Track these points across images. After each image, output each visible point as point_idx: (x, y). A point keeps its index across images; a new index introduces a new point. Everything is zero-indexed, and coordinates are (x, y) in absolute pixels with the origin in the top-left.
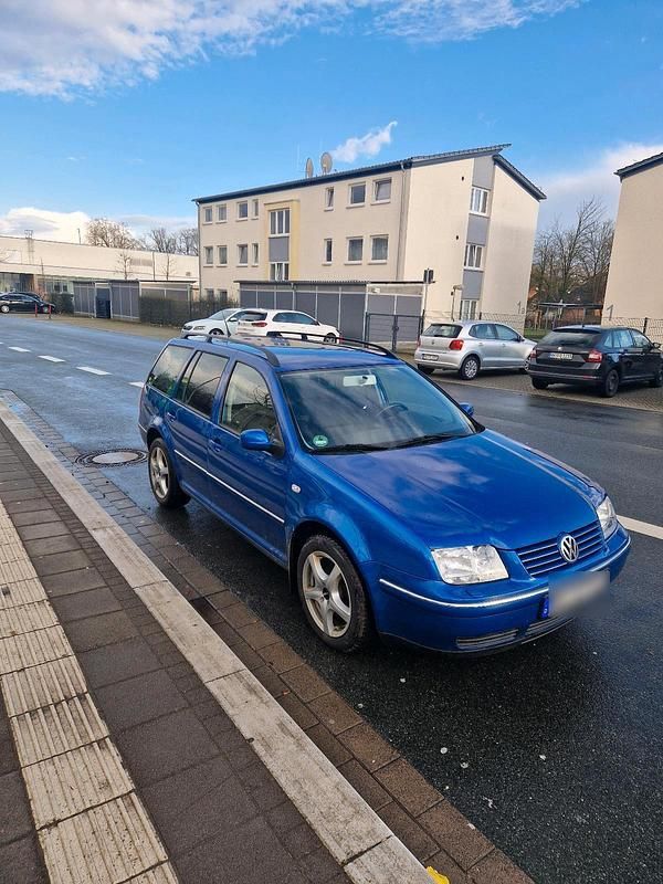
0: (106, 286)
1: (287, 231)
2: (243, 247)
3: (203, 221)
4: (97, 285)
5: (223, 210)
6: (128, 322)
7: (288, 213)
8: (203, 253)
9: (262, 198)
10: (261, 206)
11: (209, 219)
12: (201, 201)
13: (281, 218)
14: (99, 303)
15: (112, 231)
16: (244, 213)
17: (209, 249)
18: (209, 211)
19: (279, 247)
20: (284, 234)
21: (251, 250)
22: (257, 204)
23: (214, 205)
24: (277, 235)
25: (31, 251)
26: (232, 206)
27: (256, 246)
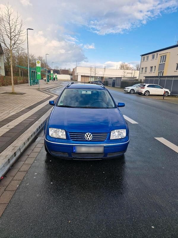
0: (115, 79)
1: (165, 62)
2: (152, 67)
3: (142, 61)
4: (113, 79)
5: (148, 57)
6: (118, 88)
7: (166, 56)
8: (141, 69)
9: (159, 53)
10: (158, 55)
11: (144, 60)
12: (143, 55)
13: (164, 58)
14: (113, 83)
15: (126, 66)
16: (153, 58)
17: (143, 68)
18: (144, 58)
19: (162, 66)
20: (164, 63)
21: (153, 68)
22: (157, 54)
23: (146, 56)
24: (162, 63)
25: (105, 71)
26: (150, 56)
27: (155, 67)
